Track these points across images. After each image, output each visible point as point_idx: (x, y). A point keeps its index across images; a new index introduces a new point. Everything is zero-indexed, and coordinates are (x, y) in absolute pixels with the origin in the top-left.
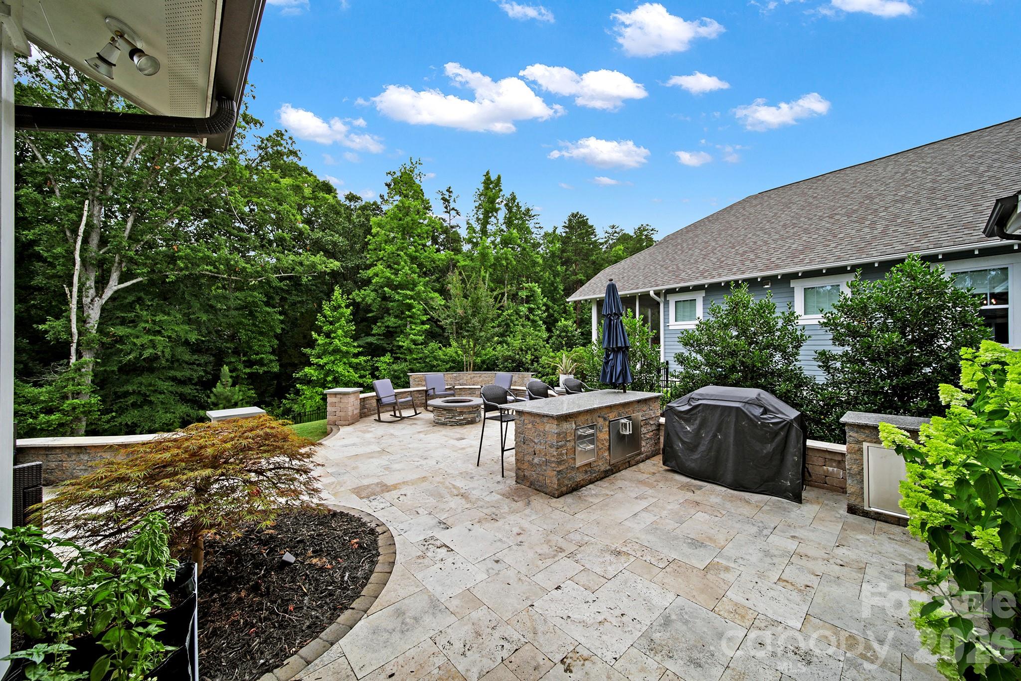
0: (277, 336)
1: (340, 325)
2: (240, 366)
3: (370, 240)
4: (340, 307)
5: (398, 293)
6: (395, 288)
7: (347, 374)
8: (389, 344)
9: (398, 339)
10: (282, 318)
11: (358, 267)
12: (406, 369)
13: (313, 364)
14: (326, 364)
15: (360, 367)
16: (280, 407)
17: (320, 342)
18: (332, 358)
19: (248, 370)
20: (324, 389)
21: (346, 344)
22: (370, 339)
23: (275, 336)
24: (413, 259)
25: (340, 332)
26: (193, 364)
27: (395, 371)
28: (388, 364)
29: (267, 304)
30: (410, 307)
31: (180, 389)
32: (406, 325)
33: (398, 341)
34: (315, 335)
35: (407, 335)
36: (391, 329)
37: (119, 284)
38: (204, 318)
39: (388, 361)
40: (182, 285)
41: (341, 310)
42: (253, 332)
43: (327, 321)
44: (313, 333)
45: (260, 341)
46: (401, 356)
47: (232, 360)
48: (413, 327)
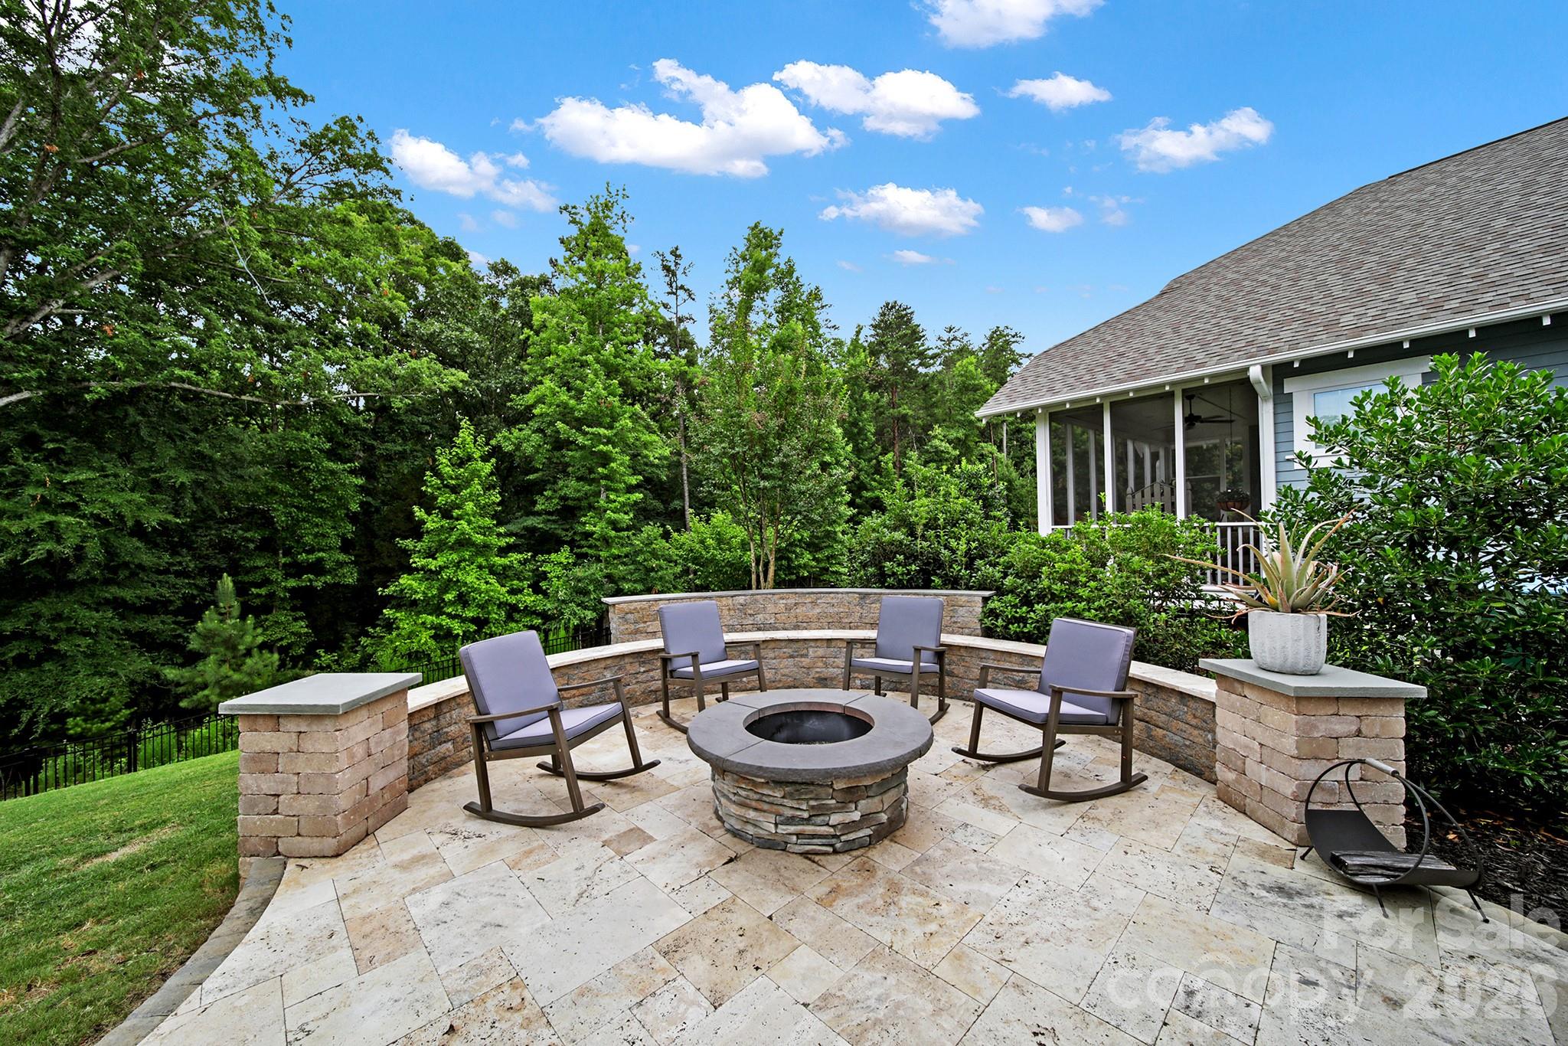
0: (353, 518)
1: (471, 494)
2: (277, 575)
3: (528, 338)
4: (470, 458)
5: (585, 434)
6: (578, 424)
7: (484, 587)
8: (567, 530)
9: (583, 519)
10: (360, 481)
11: (509, 389)
12: (598, 576)
13: (417, 570)
14: (442, 568)
15: (510, 573)
16: (356, 652)
17: (430, 525)
18: (455, 557)
19: (292, 583)
20: (438, 616)
21: (485, 531)
22: (531, 521)
23: (347, 515)
24: (611, 371)
25: (470, 506)
26: (166, 572)
27: (579, 581)
28: (566, 567)
29: (332, 455)
30: (605, 459)
31: (137, 624)
32: (598, 494)
33: (584, 524)
34: (419, 513)
35: (601, 512)
36: (570, 503)
38: (184, 477)
39: (565, 562)
40: (131, 411)
41: (472, 465)
42: (300, 509)
43: (446, 486)
44: (416, 508)
45: (317, 525)
46: (590, 551)
47: (260, 563)
48: (612, 497)
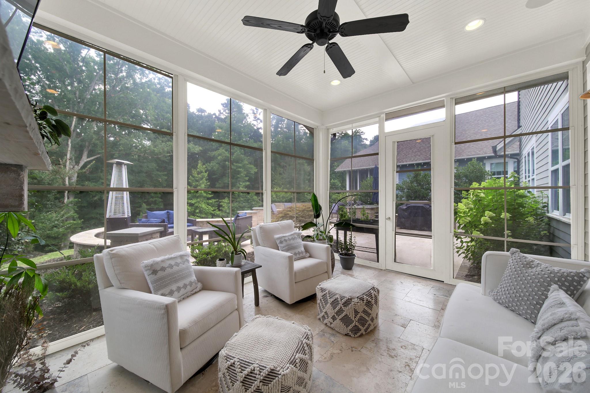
5: (234, 165)
15: (212, 205)
21: (206, 193)
25: (202, 186)
28: (228, 203)
30: (240, 172)
32: (237, 183)
35: (238, 188)
36: (226, 185)
37: (87, 158)
41: (202, 174)
48: (241, 183)
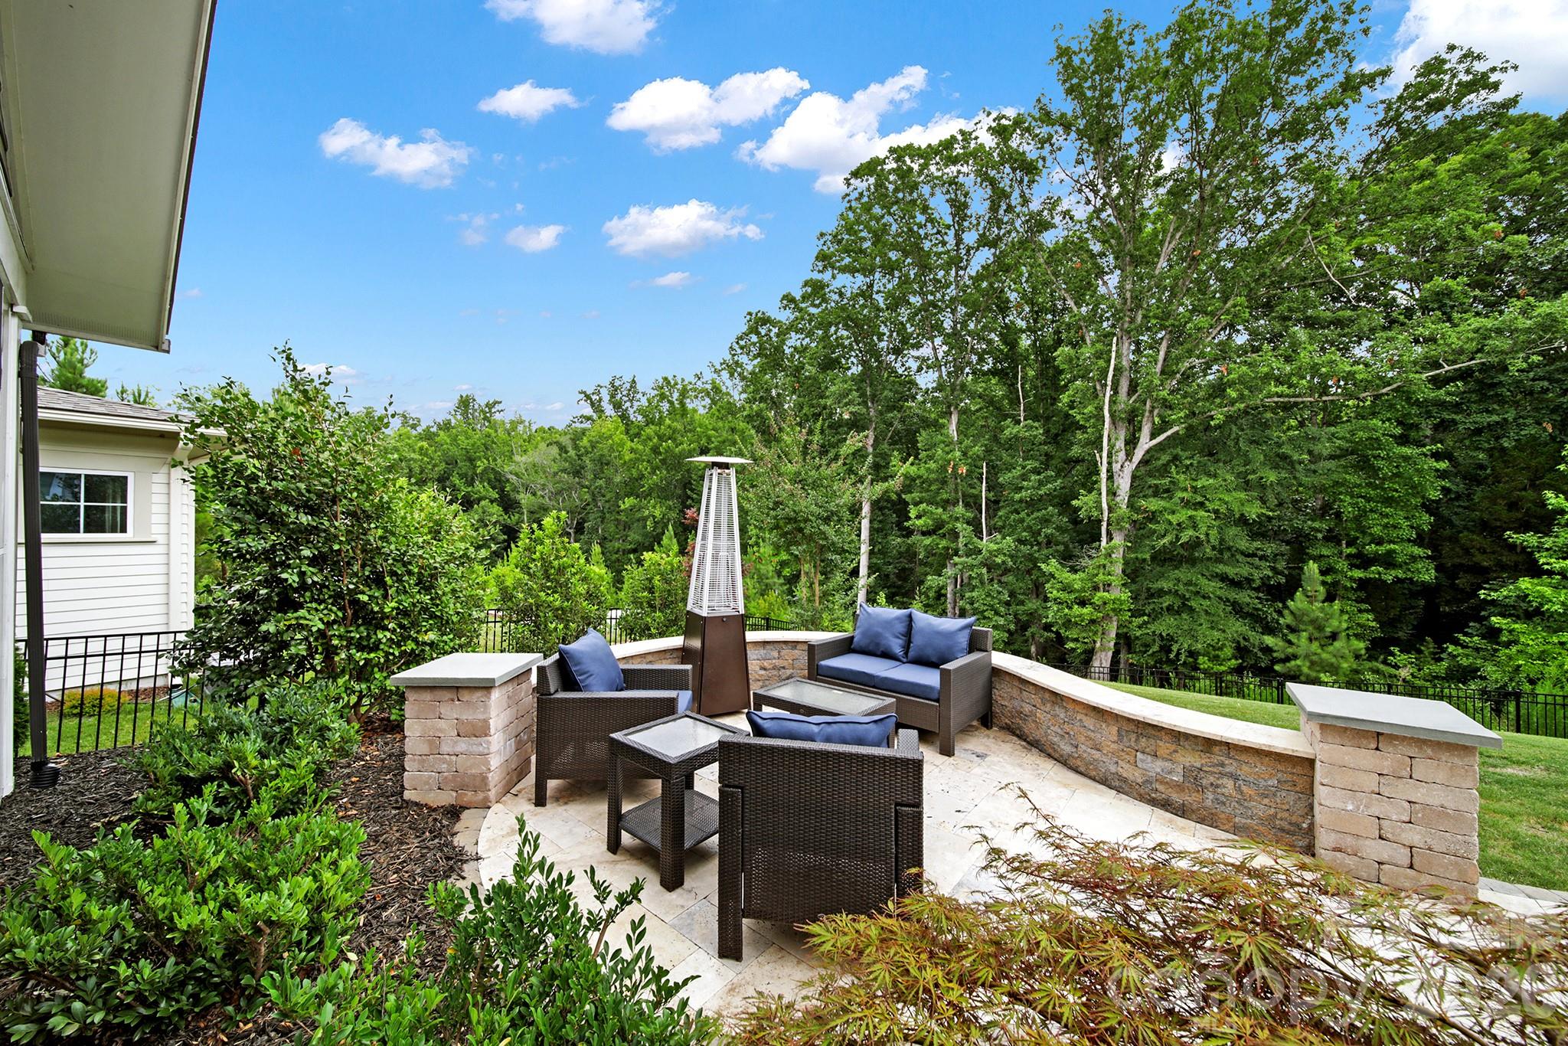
2: (1342, 565)
10: (1441, 466)
13: (1549, 572)
19: (1358, 574)
23: (1424, 505)
26: (1254, 555)
37: (1151, 440)
38: (1272, 477)
40: (1234, 427)
45: (1387, 516)
47: (1325, 552)
